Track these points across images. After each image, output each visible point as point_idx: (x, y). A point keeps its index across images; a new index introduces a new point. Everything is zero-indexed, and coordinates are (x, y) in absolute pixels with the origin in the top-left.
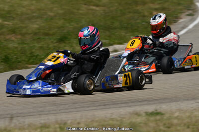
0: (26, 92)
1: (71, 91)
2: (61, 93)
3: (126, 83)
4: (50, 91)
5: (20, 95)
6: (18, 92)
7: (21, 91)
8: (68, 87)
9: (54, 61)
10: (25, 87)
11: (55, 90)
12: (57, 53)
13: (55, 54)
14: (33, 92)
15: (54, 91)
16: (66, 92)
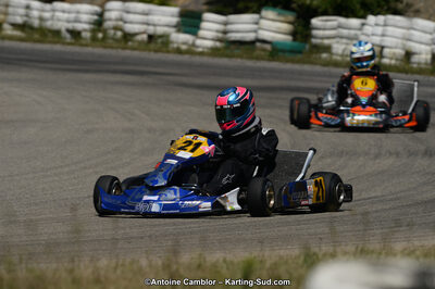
0: (150, 207)
1: (237, 207)
2: (219, 210)
3: (318, 198)
4: (198, 207)
5: (138, 213)
6: (133, 208)
7: (140, 207)
8: (232, 201)
9: (192, 151)
10: (146, 198)
11: (209, 204)
12: (192, 136)
13: (190, 137)
14: (165, 207)
15: (206, 205)
16: (229, 208)
